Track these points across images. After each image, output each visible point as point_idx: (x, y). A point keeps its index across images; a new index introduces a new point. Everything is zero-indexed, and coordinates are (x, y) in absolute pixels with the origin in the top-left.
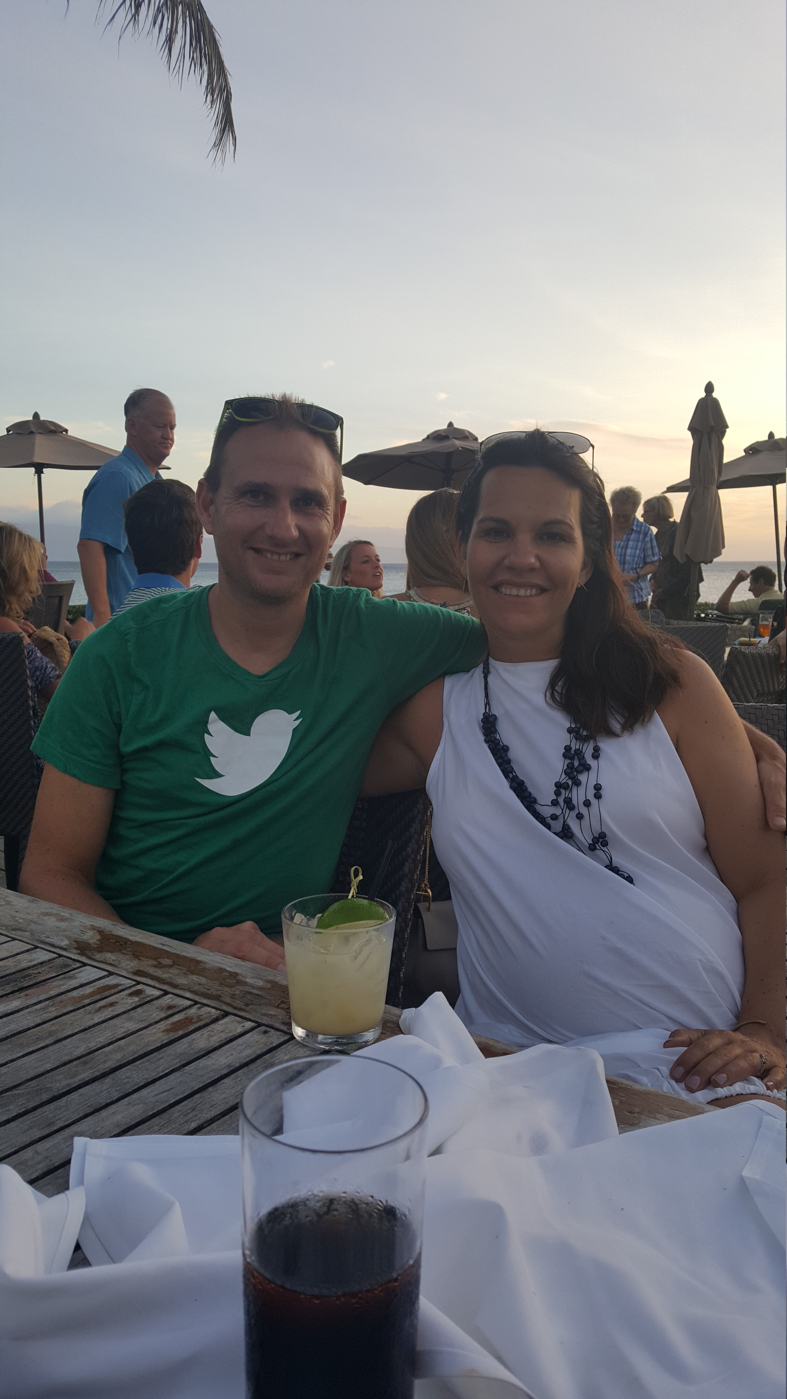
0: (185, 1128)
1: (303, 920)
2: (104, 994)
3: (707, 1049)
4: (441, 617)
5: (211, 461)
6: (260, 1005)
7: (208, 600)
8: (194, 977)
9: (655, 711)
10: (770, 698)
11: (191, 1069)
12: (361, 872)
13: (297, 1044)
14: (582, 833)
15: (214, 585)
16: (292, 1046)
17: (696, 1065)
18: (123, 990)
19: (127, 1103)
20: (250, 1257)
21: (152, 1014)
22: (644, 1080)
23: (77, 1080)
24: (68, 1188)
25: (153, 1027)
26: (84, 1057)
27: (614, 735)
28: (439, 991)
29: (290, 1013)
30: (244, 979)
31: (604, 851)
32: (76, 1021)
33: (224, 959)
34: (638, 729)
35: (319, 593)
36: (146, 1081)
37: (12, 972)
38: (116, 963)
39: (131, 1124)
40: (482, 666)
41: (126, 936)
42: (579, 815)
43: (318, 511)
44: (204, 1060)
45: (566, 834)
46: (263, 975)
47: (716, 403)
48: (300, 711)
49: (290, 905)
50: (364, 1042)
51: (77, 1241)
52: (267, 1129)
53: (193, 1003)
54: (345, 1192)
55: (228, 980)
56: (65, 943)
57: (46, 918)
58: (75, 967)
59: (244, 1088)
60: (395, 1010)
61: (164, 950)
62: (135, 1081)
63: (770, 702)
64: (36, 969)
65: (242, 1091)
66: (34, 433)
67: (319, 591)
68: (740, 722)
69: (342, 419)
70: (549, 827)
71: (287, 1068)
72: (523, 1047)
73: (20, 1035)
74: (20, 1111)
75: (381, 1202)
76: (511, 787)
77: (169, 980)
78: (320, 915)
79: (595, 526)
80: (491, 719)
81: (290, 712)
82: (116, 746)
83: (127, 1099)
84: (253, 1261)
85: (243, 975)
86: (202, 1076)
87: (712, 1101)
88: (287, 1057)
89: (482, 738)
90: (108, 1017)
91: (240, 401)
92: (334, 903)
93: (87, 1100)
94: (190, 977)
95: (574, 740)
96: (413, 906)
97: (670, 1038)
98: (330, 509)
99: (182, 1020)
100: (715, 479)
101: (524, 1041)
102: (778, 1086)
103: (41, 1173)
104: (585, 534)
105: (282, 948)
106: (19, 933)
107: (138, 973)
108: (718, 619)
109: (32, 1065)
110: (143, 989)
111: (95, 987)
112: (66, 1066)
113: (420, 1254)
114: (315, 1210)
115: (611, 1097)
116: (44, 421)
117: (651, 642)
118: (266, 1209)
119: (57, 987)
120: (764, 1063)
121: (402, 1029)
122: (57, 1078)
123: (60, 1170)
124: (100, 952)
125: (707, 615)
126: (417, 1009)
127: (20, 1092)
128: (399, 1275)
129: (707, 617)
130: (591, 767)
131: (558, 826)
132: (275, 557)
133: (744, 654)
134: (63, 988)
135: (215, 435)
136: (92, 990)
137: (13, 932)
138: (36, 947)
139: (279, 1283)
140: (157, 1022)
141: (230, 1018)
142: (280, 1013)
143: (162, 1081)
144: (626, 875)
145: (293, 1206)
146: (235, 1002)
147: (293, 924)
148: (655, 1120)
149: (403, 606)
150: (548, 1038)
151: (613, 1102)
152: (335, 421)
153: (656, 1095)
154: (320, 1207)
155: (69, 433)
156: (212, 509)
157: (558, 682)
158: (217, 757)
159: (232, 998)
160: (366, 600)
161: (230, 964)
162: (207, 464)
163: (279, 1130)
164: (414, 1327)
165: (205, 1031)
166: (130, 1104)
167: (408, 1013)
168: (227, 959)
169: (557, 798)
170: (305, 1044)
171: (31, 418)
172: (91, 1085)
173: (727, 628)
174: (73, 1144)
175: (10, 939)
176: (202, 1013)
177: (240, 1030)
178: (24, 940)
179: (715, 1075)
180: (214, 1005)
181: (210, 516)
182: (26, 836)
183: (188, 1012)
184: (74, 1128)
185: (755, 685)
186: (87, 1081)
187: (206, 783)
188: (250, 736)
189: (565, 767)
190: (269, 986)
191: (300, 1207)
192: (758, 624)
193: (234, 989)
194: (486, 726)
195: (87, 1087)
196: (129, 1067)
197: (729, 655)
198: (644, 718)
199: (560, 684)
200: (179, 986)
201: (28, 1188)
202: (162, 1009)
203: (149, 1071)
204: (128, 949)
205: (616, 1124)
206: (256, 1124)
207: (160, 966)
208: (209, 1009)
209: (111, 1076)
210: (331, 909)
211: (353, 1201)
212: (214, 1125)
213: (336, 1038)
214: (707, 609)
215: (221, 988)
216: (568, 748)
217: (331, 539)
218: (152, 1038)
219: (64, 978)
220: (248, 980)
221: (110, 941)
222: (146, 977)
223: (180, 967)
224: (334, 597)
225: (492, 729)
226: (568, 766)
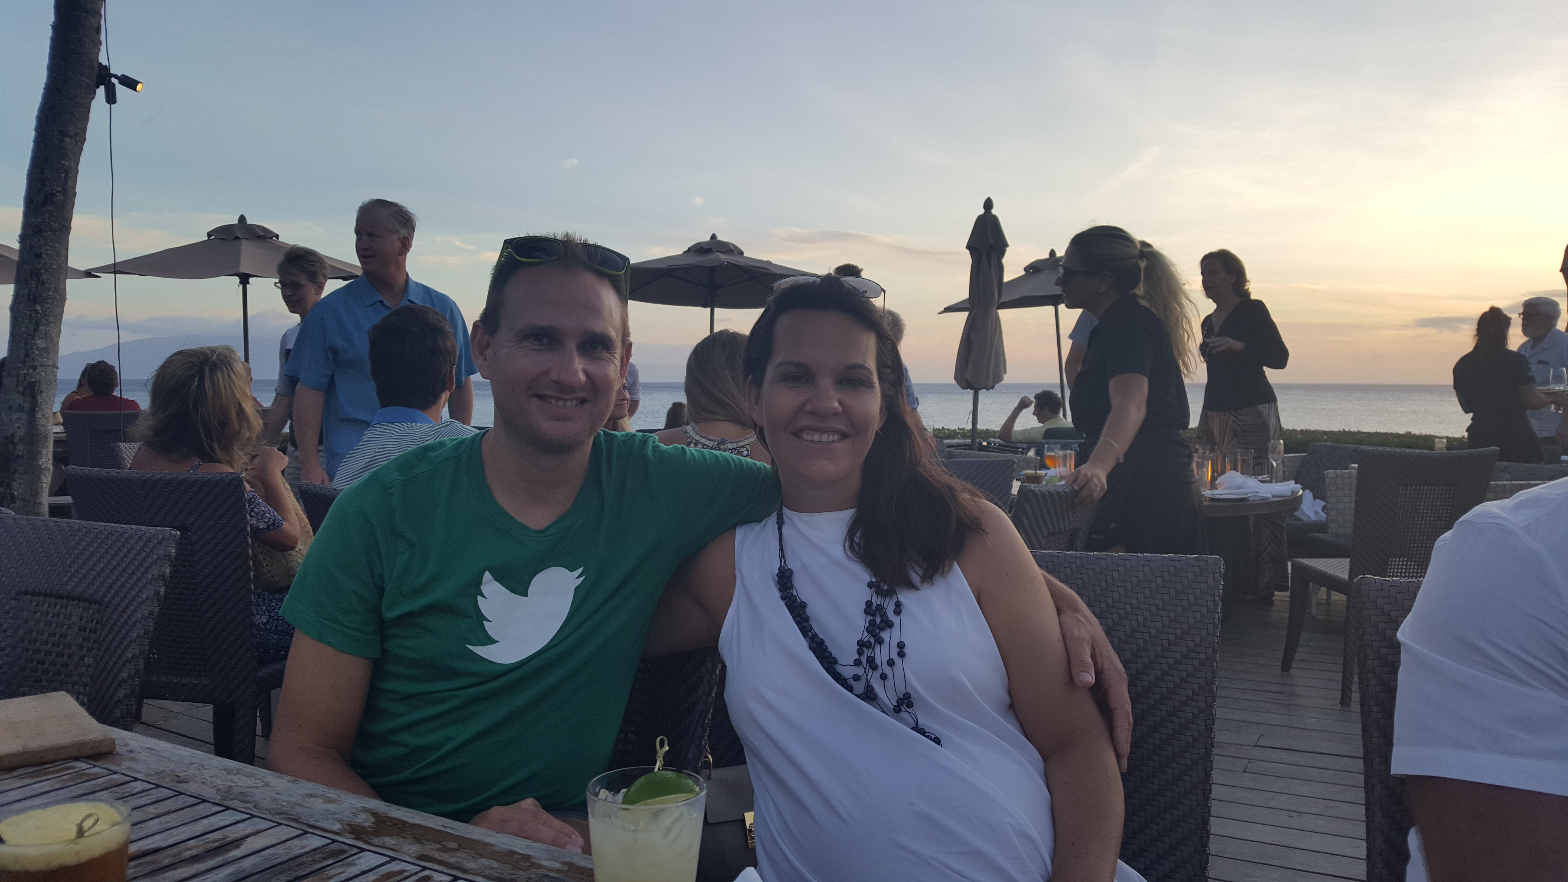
1: (608, 796)
4: (733, 465)
5: (487, 302)
7: (480, 448)
8: (485, 861)
9: (954, 561)
12: (666, 743)
14: (886, 695)
15: (489, 430)
18: (409, 876)
27: (913, 587)
30: (538, 862)
31: (909, 712)
34: (939, 581)
35: (602, 439)
38: (397, 848)
40: (775, 515)
41: (403, 818)
42: (882, 675)
43: (606, 355)
45: (869, 696)
46: (557, 856)
47: (995, 221)
48: (583, 568)
55: (521, 863)
56: (337, 827)
57: (312, 799)
58: (353, 852)
61: (447, 832)
64: (310, 856)
66: (240, 238)
69: (628, 259)
70: (850, 689)
76: (810, 647)
77: (458, 865)
78: (625, 790)
79: (890, 370)
80: (787, 574)
82: (378, 611)
85: (537, 857)
89: (777, 594)
91: (519, 240)
92: (639, 777)
94: (480, 860)
95: (875, 596)
98: (617, 353)
100: (995, 299)
106: (284, 817)
107: (422, 857)
110: (431, 875)
111: (378, 875)
116: (251, 225)
124: (377, 836)
125: (989, 443)
129: (990, 446)
130: (893, 624)
131: (859, 687)
132: (561, 403)
133: (1035, 491)
134: (344, 876)
136: (375, 877)
137: (278, 817)
138: (306, 832)
144: (933, 736)
147: (598, 800)
149: (692, 454)
152: (620, 262)
155: (280, 239)
156: (489, 352)
157: (856, 532)
158: (490, 620)
160: (653, 448)
161: (520, 846)
169: (859, 657)
171: (236, 222)
173: (1011, 459)
175: (276, 824)
178: (291, 824)
181: (486, 359)
185: (1046, 524)
187: (479, 650)
188: (528, 596)
189: (867, 625)
190: (566, 868)
192: (1044, 454)
193: (528, 872)
194: (781, 581)
198: (943, 568)
199: (858, 534)
200: (468, 870)
204: (407, 832)
207: (444, 849)
210: (637, 783)
214: (989, 438)
215: (515, 872)
216: (869, 604)
219: (343, 865)
220: (543, 863)
221: (387, 823)
222: (432, 862)
223: (466, 850)
224: (619, 444)
225: (788, 584)
226: (869, 622)
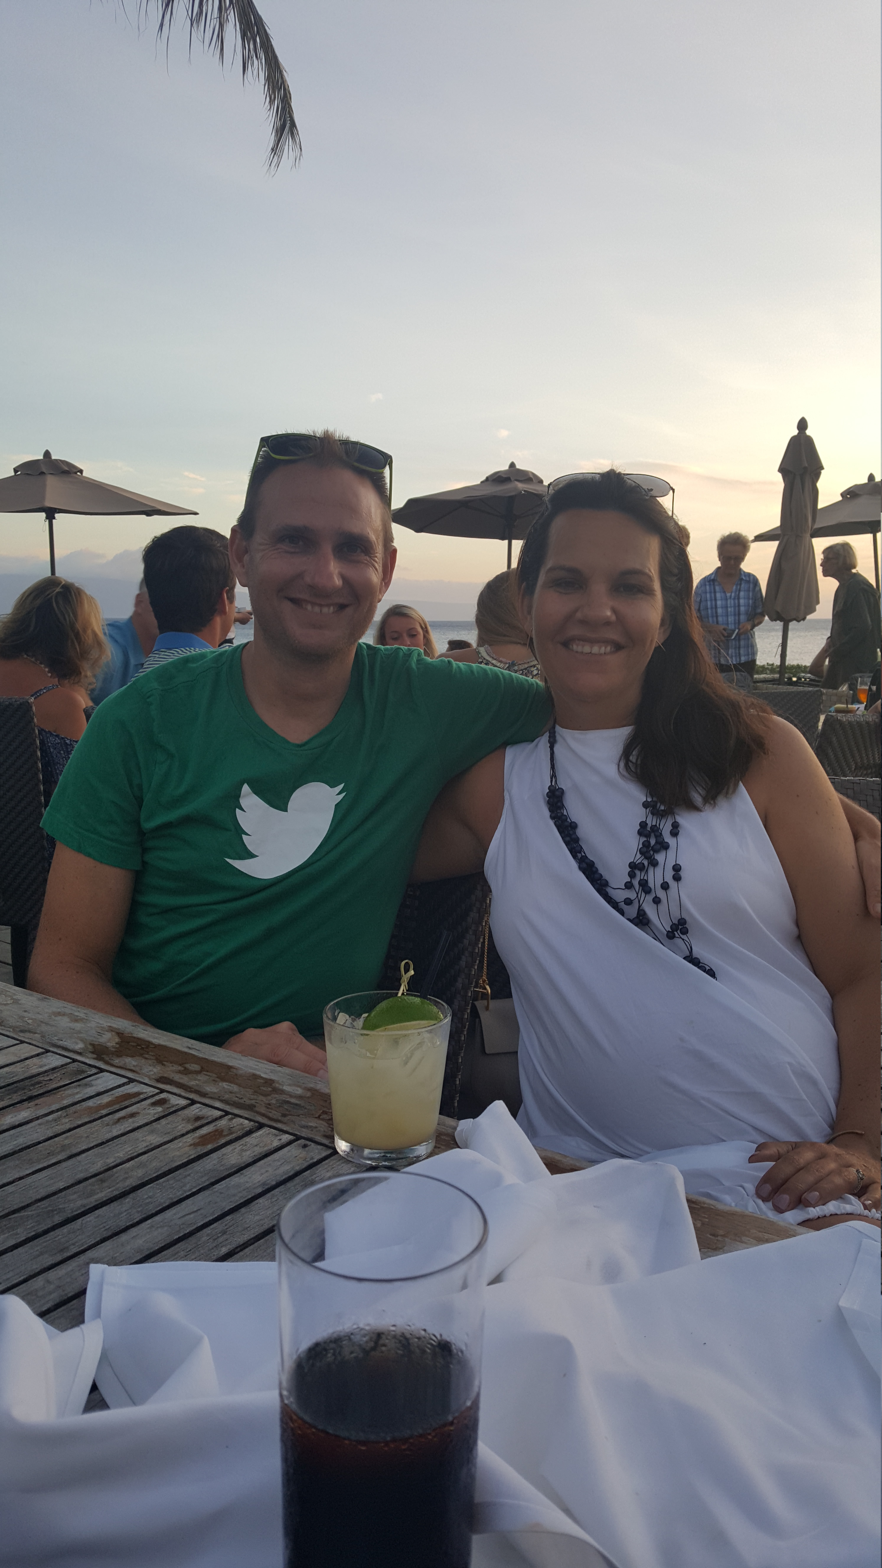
0: (215, 1254)
1: (347, 1020)
2: (123, 1103)
3: (797, 1163)
4: (502, 679)
5: (245, 504)
6: (299, 1116)
7: (241, 659)
8: (225, 1085)
9: (740, 782)
10: (869, 771)
11: (220, 1187)
12: (412, 967)
13: (340, 1160)
14: (660, 920)
15: (248, 643)
16: (334, 1162)
17: (785, 1181)
18: (145, 1099)
19: (149, 1226)
20: (288, 1398)
21: (178, 1126)
22: (727, 1198)
23: (92, 1201)
24: (83, 1322)
25: (179, 1140)
26: (101, 1174)
27: (694, 808)
28: (499, 1100)
29: (333, 1125)
30: (281, 1087)
31: (683, 939)
32: (92, 1134)
33: (258, 1064)
34: (722, 802)
35: (365, 653)
36: (171, 1201)
37: (21, 1078)
38: (137, 1069)
39: (154, 1249)
40: (547, 734)
41: (148, 1039)
42: (656, 899)
43: (364, 558)
44: (236, 1178)
45: (641, 920)
46: (302, 1082)
47: (809, 442)
48: (344, 784)
49: (332, 1003)
50: (415, 1157)
51: (94, 1380)
52: (308, 1255)
53: (224, 1113)
54: (394, 1326)
55: (263, 1088)
56: (79, 1046)
57: (59, 1018)
58: (90, 1073)
59: (281, 1209)
60: (450, 1121)
61: (191, 1054)
62: (158, 1201)
63: (870, 776)
64: (48, 1075)
65: (279, 1212)
66: (44, 473)
67: (365, 652)
68: (835, 797)
69: (390, 457)
70: (622, 913)
71: (329, 1186)
72: (593, 1162)
73: (29, 1150)
74: (30, 1235)
75: (435, 1336)
76: (580, 868)
77: (197, 1088)
78: (365, 1015)
79: (675, 579)
80: (557, 793)
81: (332, 786)
82: (137, 822)
83: (149, 1221)
84: (291, 1402)
85: (280, 1082)
86: (234, 1195)
87: (804, 1221)
88: (329, 1174)
89: (547, 813)
90: (128, 1129)
91: (276, 438)
92: (381, 1001)
93: (105, 1222)
94: (220, 1084)
95: (650, 816)
96: (470, 1005)
97: (755, 1151)
98: (378, 557)
99: (212, 1132)
100: (808, 527)
101: (594, 1156)
102: (876, 1205)
103: (53, 1304)
104: (664, 587)
105: (323, 1052)
106: (28, 1035)
107: (162, 1080)
108: (811, 683)
109: (43, 1183)
110: (167, 1099)
111: (113, 1096)
112: (81, 1185)
113: (478, 1395)
114: (360, 1346)
115: (692, 1218)
116: (55, 460)
117: (735, 707)
118: (305, 1344)
119: (70, 1095)
120: (862, 1179)
121: (458, 1142)
122: (72, 1197)
123: (75, 1301)
124: (119, 1057)
125: (799, 679)
126: (475, 1119)
127: (30, 1213)
128: (454, 1418)
129: (800, 681)
130: (669, 846)
131: (632, 911)
132: (317, 609)
133: (840, 722)
134: (78, 1097)
135: (249, 477)
136: (110, 1099)
137: (21, 1034)
138: (47, 1051)
139: (320, 1427)
140: (183, 1135)
141: (265, 1130)
142: (322, 1125)
143: (189, 1201)
144: (708, 968)
145: (336, 1341)
146: (270, 1112)
147: (336, 1025)
148: (742, 1244)
149: (459, 667)
150: (620, 1152)
151: (694, 1224)
152: (383, 460)
153: (743, 1216)
154: (367, 1342)
155: (84, 474)
156: (246, 558)
157: (632, 752)
158: (249, 835)
159: (268, 1108)
160: (417, 661)
161: (264, 1069)
162: (241, 508)
163: (320, 1256)
164: (472, 1477)
165: (237, 1145)
166: (152, 1226)
167: (465, 1125)
168: (262, 1064)
169: (631, 880)
170: (350, 1159)
171: (41, 457)
172: (108, 1206)
173: (822, 694)
174: (88, 1271)
175: (18, 1042)
176: (233, 1125)
177: (276, 1143)
178: (34, 1043)
179: (806, 1194)
180: (247, 1116)
181: (243, 566)
182: (36, 926)
183: (217, 1123)
184: (90, 1254)
185: (853, 756)
186: (105, 1201)
187: (238, 864)
188: (287, 811)
189: (641, 846)
190: (309, 1094)
191: (344, 1343)
192: (857, 688)
193: (269, 1098)
194: (552, 800)
195: (104, 1208)
196: (151, 1185)
197: (824, 723)
198: (728, 789)
199: (635, 753)
200: (207, 1094)
201: (38, 1322)
202: (188, 1120)
203: (174, 1189)
204: (151, 1053)
205: (698, 1249)
206: (295, 1250)
207: (186, 1072)
208: (242, 1120)
209: (131, 1195)
210: (378, 1008)
211: (403, 1335)
212: (247, 1250)
213: (384, 1153)
214: (799, 673)
215: (255, 1097)
216: (643, 825)
217: (380, 592)
218: (178, 1153)
219: (79, 1085)
220: (286, 1088)
221: (130, 1043)
222: (171, 1084)
223: (209, 1074)
224: (382, 658)
225: (559, 804)
226: (643, 843)
